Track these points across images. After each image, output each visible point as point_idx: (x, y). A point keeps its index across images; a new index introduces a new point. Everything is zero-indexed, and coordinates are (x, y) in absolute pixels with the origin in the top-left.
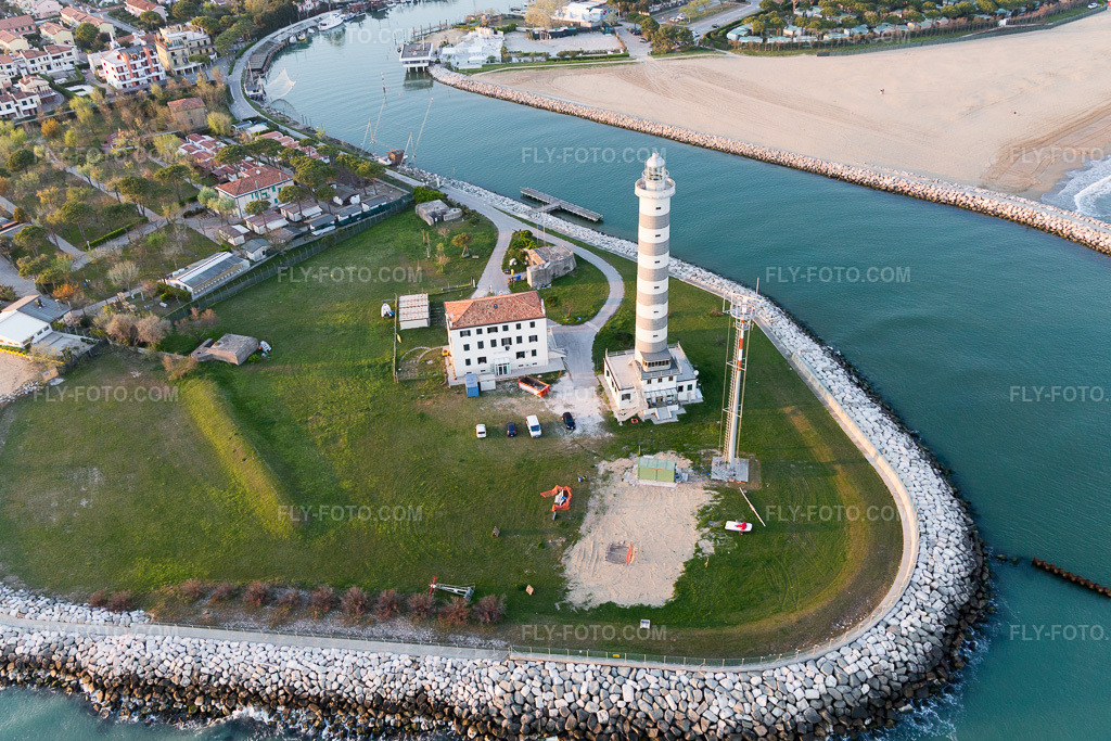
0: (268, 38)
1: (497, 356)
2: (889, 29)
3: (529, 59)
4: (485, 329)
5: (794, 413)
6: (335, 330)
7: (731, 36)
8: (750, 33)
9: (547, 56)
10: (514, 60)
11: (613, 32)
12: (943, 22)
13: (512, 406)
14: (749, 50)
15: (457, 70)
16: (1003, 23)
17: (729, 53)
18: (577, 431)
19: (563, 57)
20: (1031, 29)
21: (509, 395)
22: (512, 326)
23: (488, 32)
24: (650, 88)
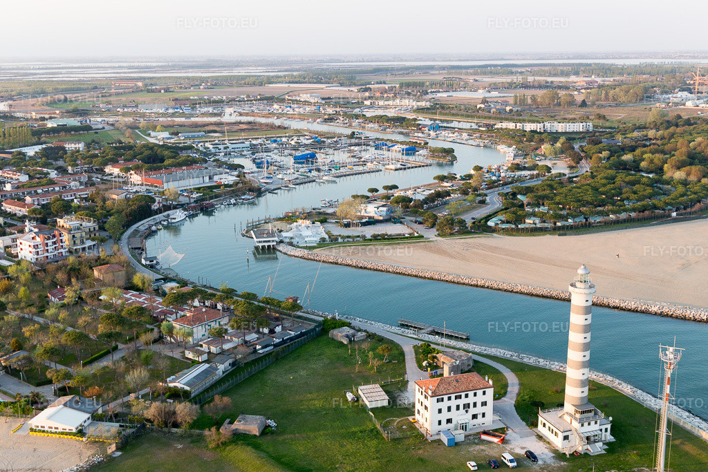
0: (134, 227)
1: (460, 417)
2: (599, 219)
3: (351, 240)
4: (453, 396)
5: (682, 443)
6: (317, 412)
7: (491, 223)
8: (503, 222)
9: (364, 237)
10: (340, 240)
11: (401, 223)
12: (633, 214)
13: (482, 450)
14: (508, 232)
15: (299, 247)
16: (674, 214)
17: (495, 235)
18: (540, 462)
19: (376, 238)
20: (694, 219)
21: (477, 444)
22: (471, 394)
23: (308, 222)
24: (451, 256)
